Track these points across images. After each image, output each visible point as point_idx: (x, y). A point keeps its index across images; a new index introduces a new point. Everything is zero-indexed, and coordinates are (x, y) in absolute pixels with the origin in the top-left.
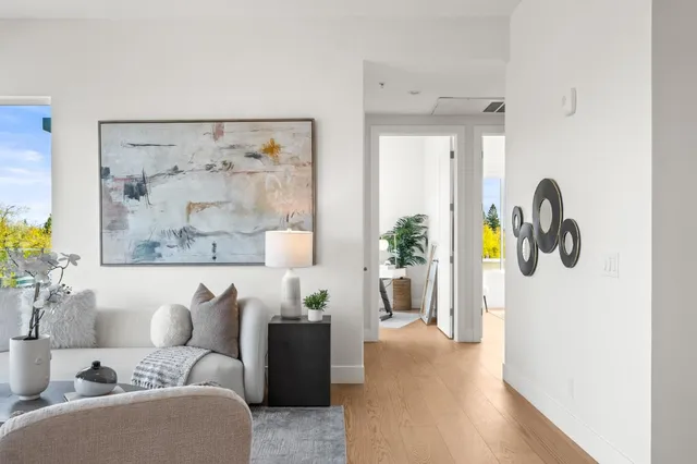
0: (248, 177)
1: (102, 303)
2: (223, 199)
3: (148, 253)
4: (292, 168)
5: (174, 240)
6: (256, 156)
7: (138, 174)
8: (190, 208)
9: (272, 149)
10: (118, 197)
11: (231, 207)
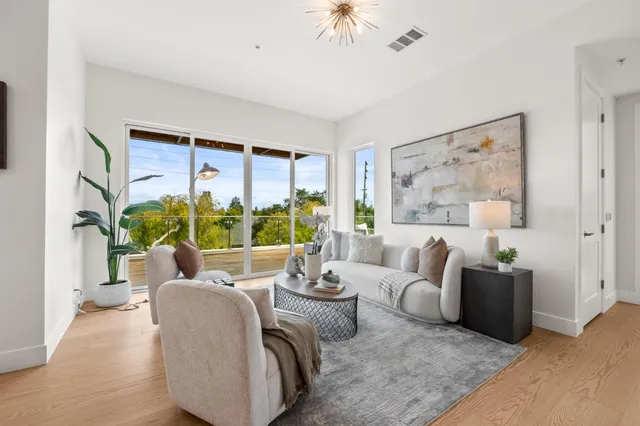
0: (470, 166)
1: (386, 242)
2: (453, 183)
3: (413, 218)
4: (503, 155)
5: (426, 210)
6: (475, 151)
7: (408, 173)
8: (435, 190)
9: (487, 144)
10: (399, 187)
11: (458, 187)
